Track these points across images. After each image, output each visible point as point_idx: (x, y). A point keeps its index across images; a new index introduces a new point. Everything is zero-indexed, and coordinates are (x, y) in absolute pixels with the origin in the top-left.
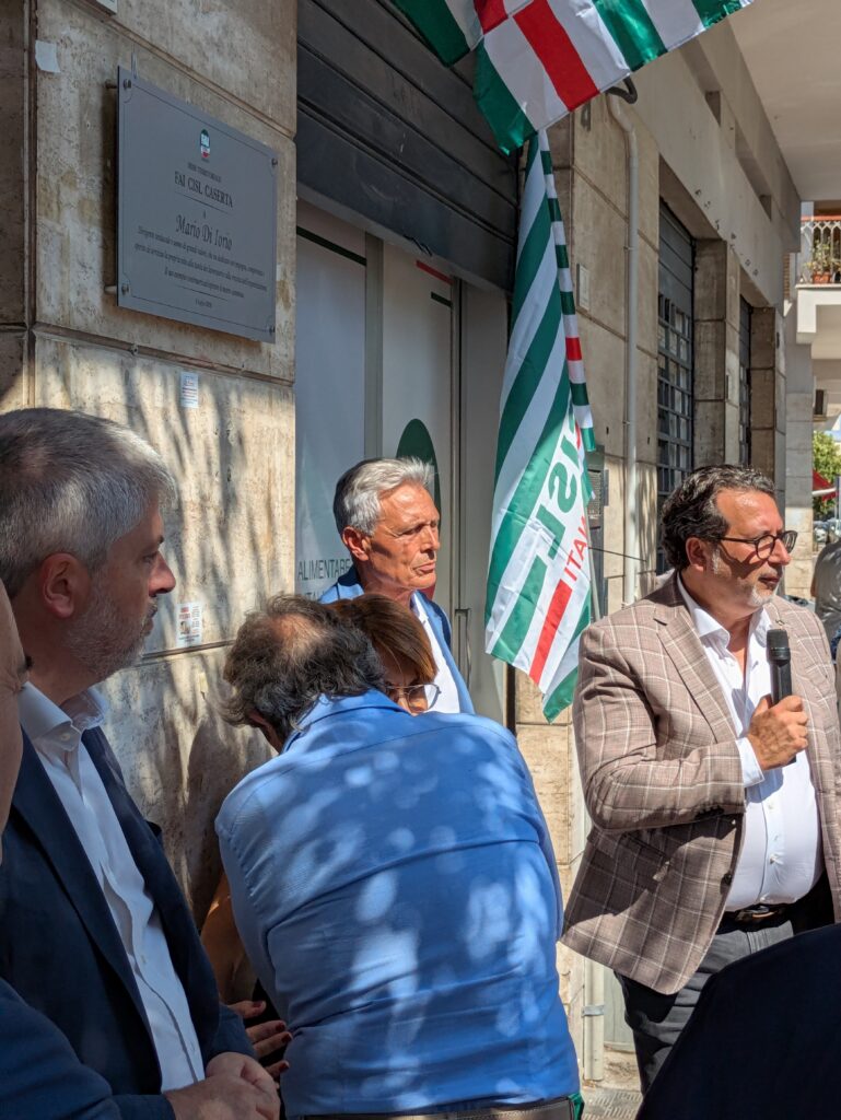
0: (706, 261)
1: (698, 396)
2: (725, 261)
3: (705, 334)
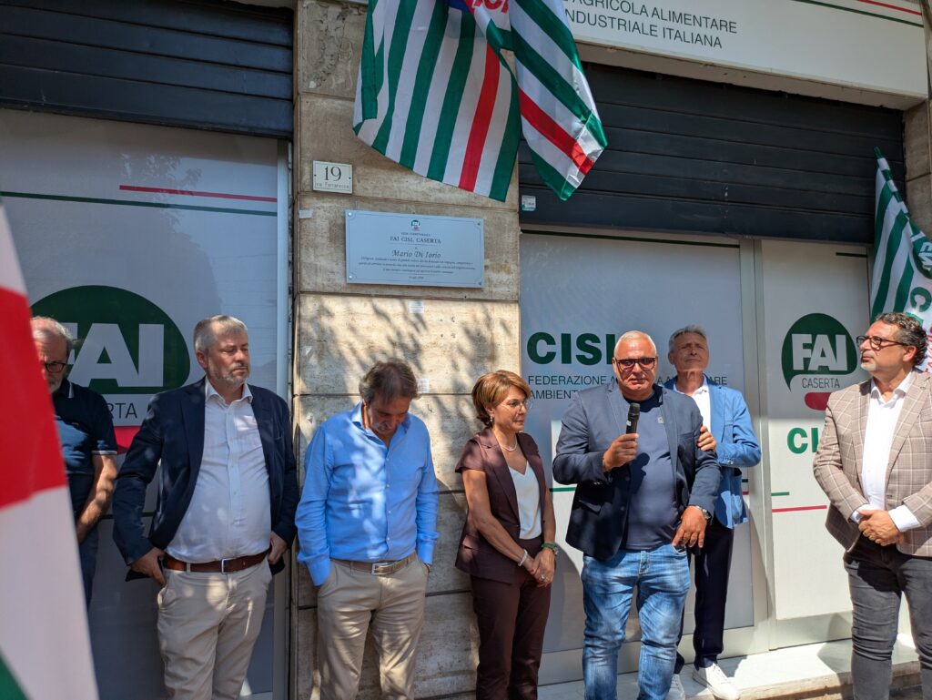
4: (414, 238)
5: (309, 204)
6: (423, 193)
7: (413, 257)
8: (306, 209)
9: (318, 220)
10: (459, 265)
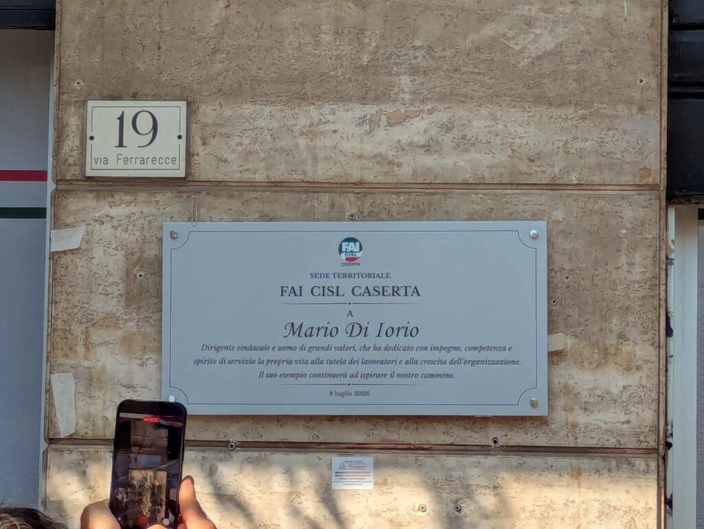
4: (346, 285)
5: (78, 211)
6: (380, 159)
7: (342, 339)
8: (68, 226)
9: (98, 253)
10: (474, 355)
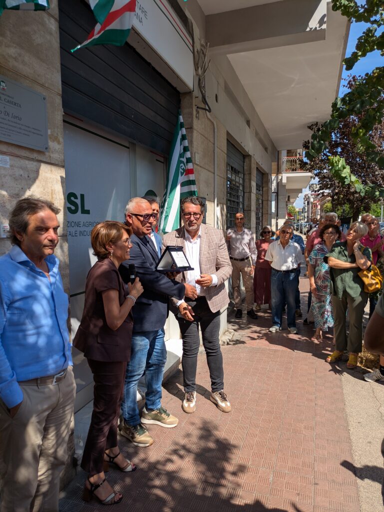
0: (247, 160)
1: (245, 191)
2: (251, 160)
3: (247, 177)
4: (3, 97)
6: (4, 57)
7: (3, 116)
10: (33, 131)
